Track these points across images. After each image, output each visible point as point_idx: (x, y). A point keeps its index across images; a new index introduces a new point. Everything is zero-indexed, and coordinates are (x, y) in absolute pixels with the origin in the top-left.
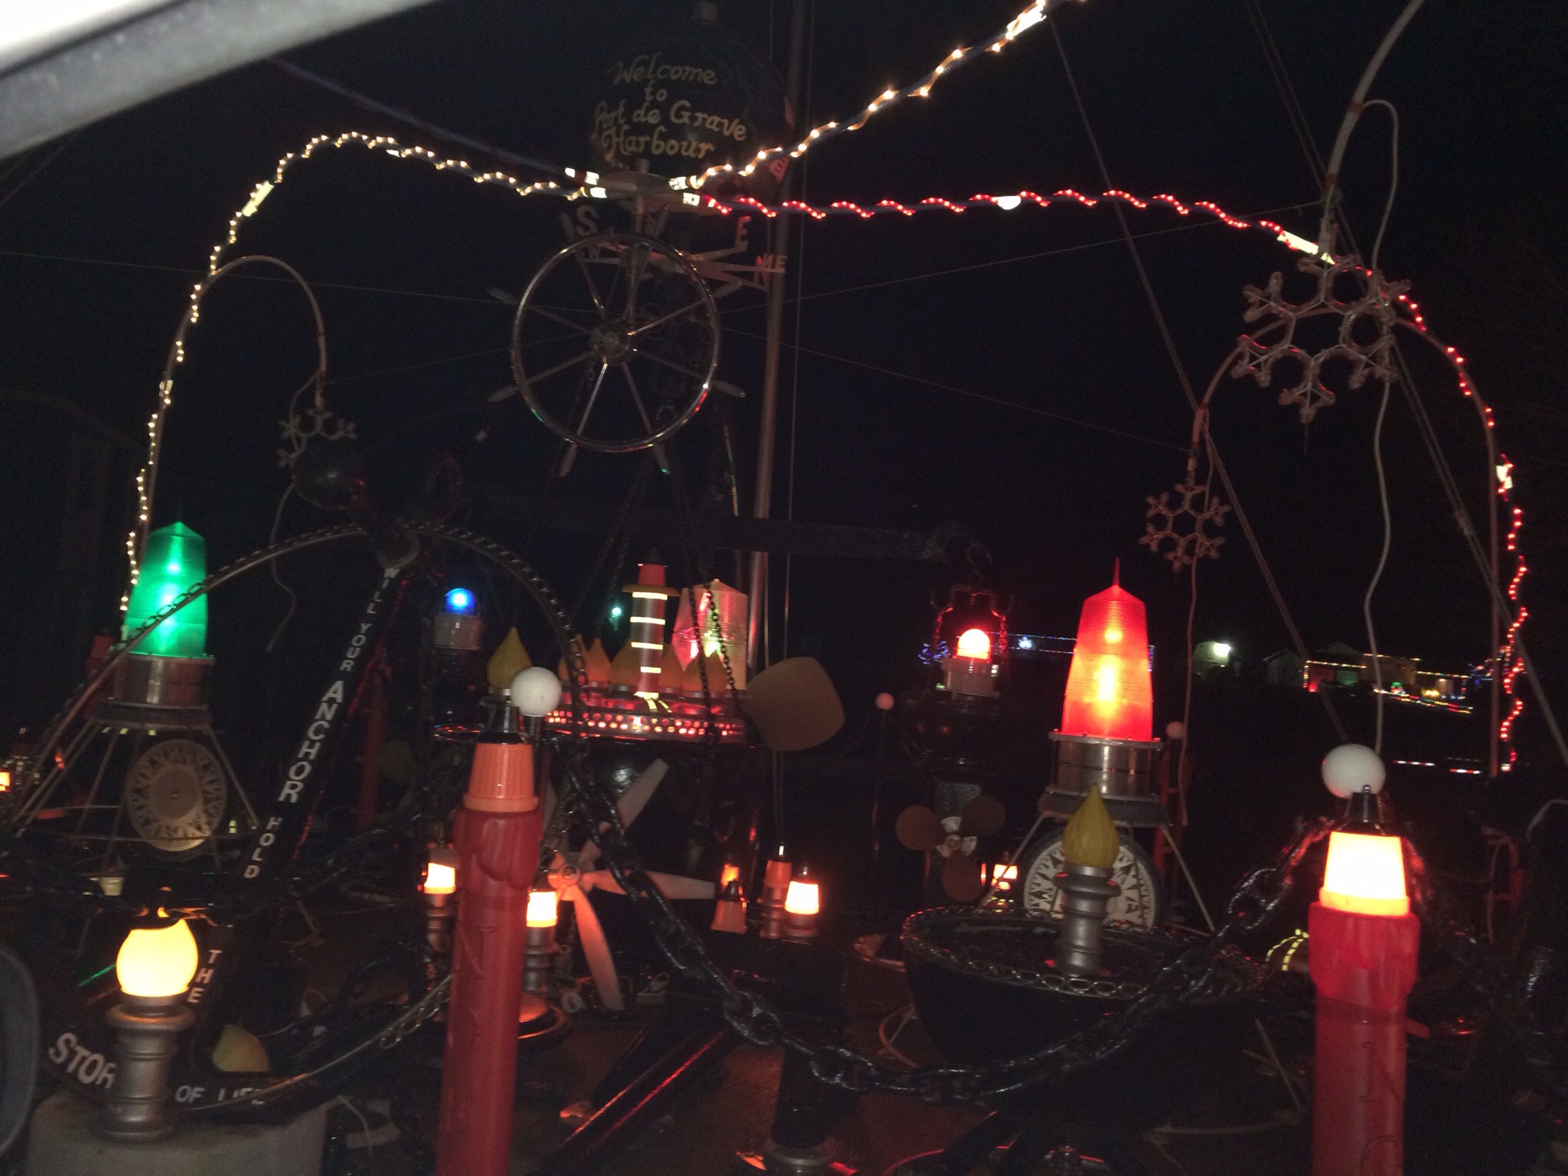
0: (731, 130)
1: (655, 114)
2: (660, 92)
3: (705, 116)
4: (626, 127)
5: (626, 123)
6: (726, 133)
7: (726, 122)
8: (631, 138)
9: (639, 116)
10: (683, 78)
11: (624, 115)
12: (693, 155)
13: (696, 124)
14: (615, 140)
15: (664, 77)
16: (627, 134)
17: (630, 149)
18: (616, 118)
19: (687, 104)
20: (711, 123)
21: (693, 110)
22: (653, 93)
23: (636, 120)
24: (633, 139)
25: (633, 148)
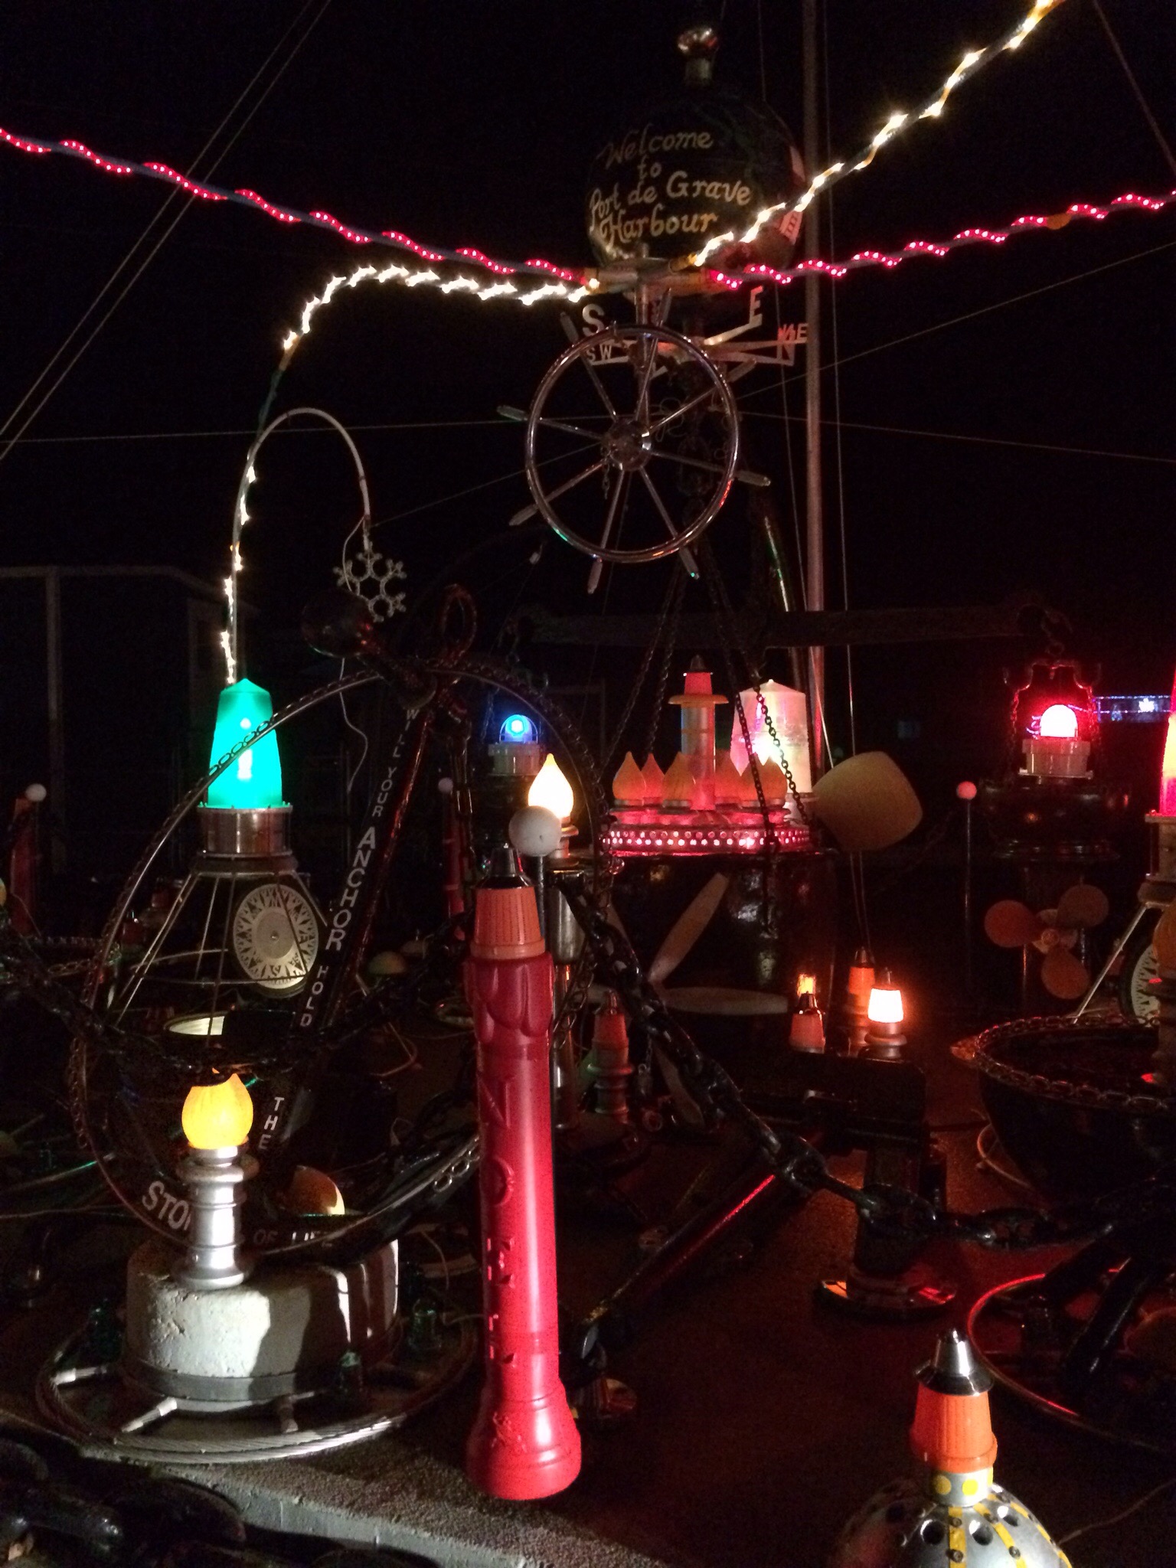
0: (732, 196)
1: (650, 192)
2: (652, 169)
3: (704, 184)
4: (622, 212)
5: (622, 207)
6: (729, 199)
7: (727, 186)
8: (628, 223)
9: (635, 198)
10: (677, 147)
11: (619, 200)
12: (695, 230)
13: (695, 195)
14: (613, 228)
15: (658, 148)
16: (625, 219)
17: (628, 236)
18: (612, 204)
19: (683, 174)
20: (711, 191)
21: (690, 180)
22: (647, 170)
23: (631, 202)
24: (630, 223)
25: (632, 234)
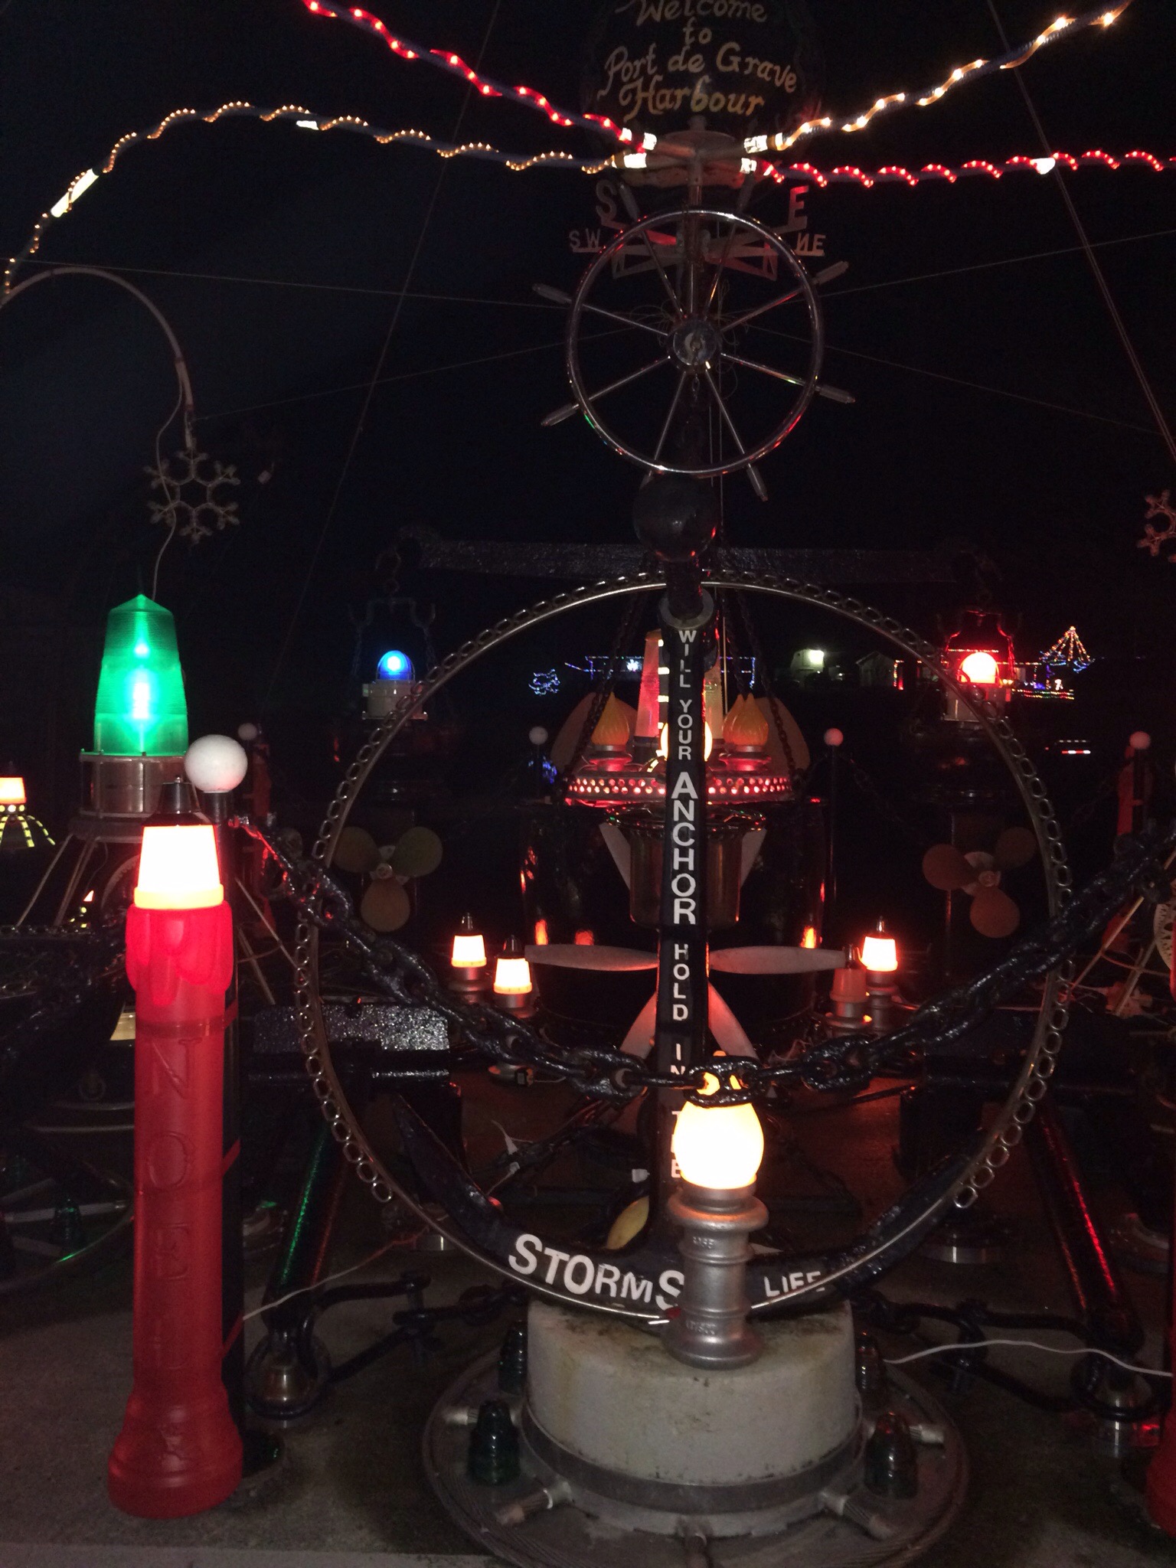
0: (782, 80)
1: (698, 60)
2: (701, 35)
3: (756, 61)
4: (658, 78)
5: (658, 73)
6: (778, 83)
7: (778, 68)
8: (663, 91)
9: (676, 63)
10: (730, 14)
11: (654, 63)
12: (740, 112)
13: (746, 72)
14: (640, 95)
15: (708, 12)
16: (659, 86)
17: (660, 106)
18: (644, 68)
19: (736, 46)
20: (763, 71)
21: (743, 54)
22: (695, 34)
23: (671, 68)
24: (668, 93)
25: (667, 105)
